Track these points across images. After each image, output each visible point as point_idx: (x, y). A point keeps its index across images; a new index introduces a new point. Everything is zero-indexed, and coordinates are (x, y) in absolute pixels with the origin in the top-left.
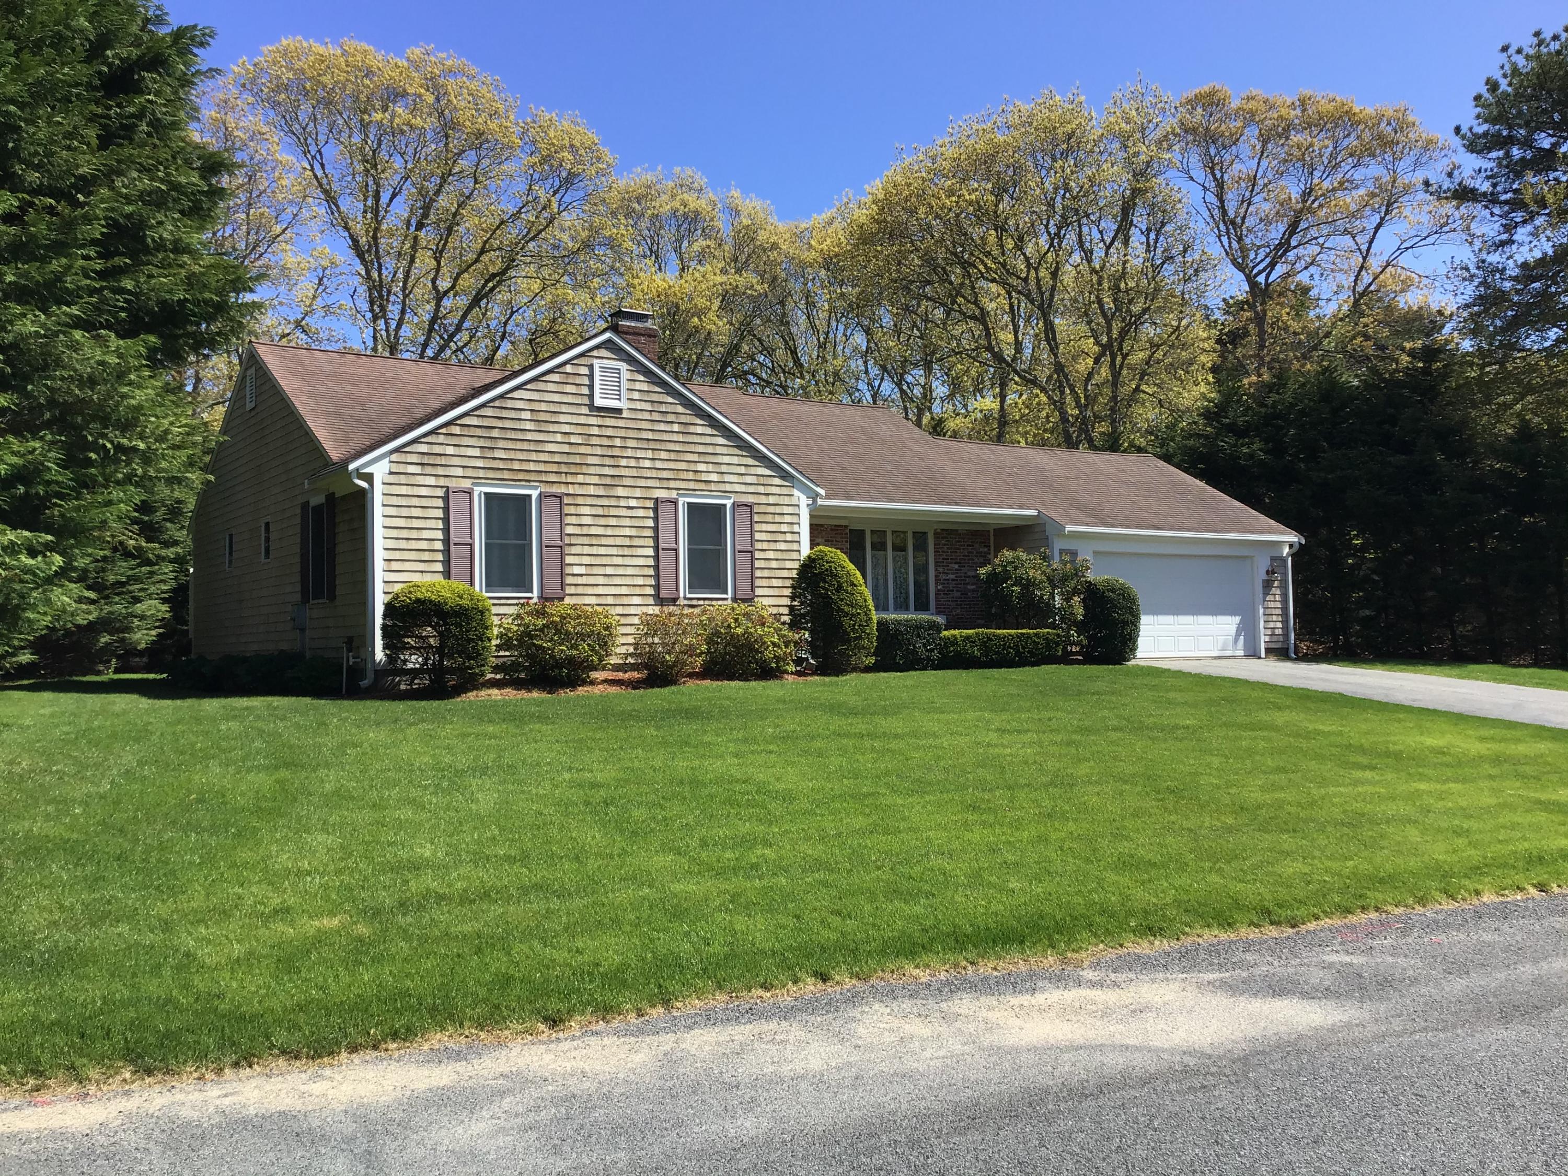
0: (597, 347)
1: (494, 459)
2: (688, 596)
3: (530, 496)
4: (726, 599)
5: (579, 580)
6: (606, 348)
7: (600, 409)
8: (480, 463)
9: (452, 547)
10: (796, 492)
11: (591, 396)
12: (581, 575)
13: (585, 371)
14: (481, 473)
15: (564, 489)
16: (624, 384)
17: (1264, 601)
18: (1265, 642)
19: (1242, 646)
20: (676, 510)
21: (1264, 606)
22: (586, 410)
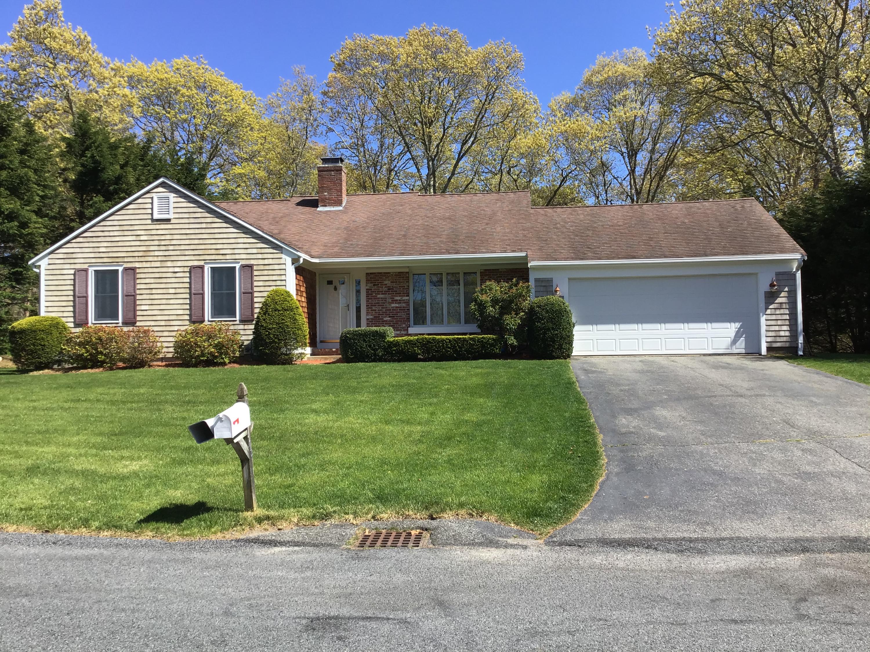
0: (157, 187)
1: (99, 252)
2: (210, 319)
3: (118, 270)
4: (236, 321)
5: (145, 313)
6: (162, 187)
7: (158, 220)
8: (92, 255)
9: (77, 299)
10: (283, 256)
11: (152, 214)
12: (146, 310)
13: (150, 201)
14: (93, 260)
15: (137, 265)
16: (172, 205)
17: (767, 308)
18: (767, 342)
19: (743, 346)
20: (203, 272)
21: (767, 313)
22: (149, 222)
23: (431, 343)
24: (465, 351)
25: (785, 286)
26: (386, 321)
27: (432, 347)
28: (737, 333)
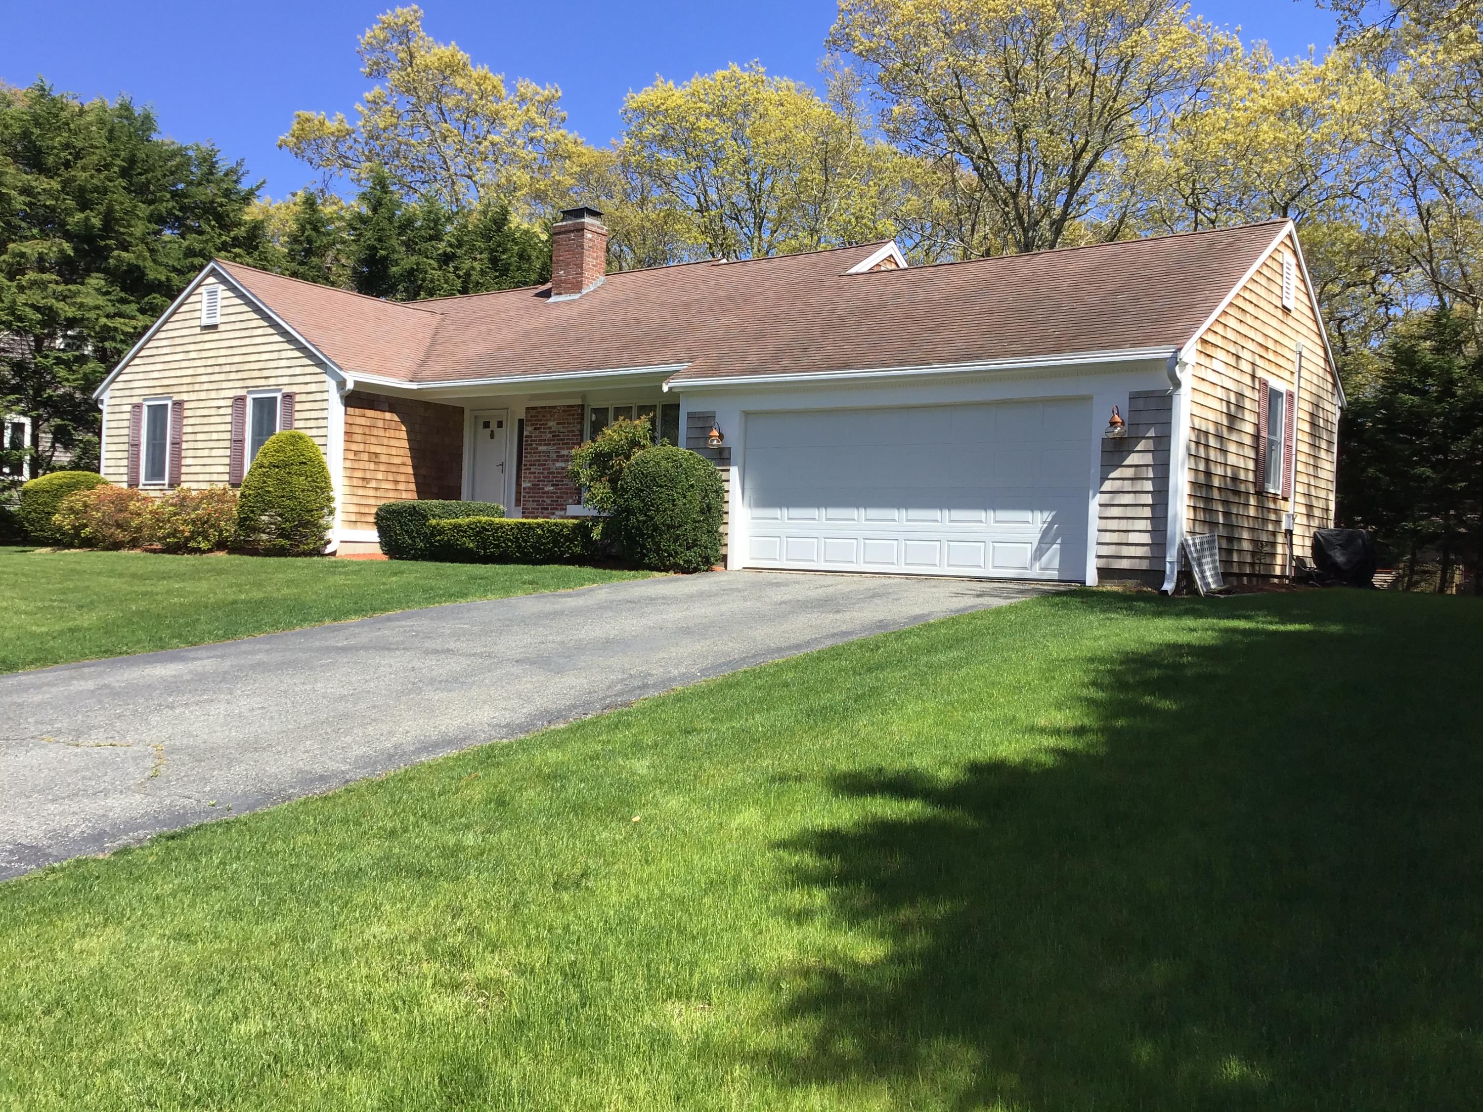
0: (207, 276)
1: (153, 379)
3: (167, 405)
5: (189, 470)
6: (214, 276)
7: (205, 328)
8: (146, 384)
9: (131, 448)
10: (325, 377)
11: (201, 319)
12: (190, 466)
13: (200, 298)
14: (147, 391)
15: (185, 397)
16: (220, 303)
17: (1104, 479)
18: (1099, 557)
19: (1056, 563)
20: (245, 406)
21: (1103, 489)
22: (198, 330)
23: (487, 530)
24: (531, 546)
25: (1149, 425)
26: (547, 492)
27: (489, 536)
28: (1045, 533)
